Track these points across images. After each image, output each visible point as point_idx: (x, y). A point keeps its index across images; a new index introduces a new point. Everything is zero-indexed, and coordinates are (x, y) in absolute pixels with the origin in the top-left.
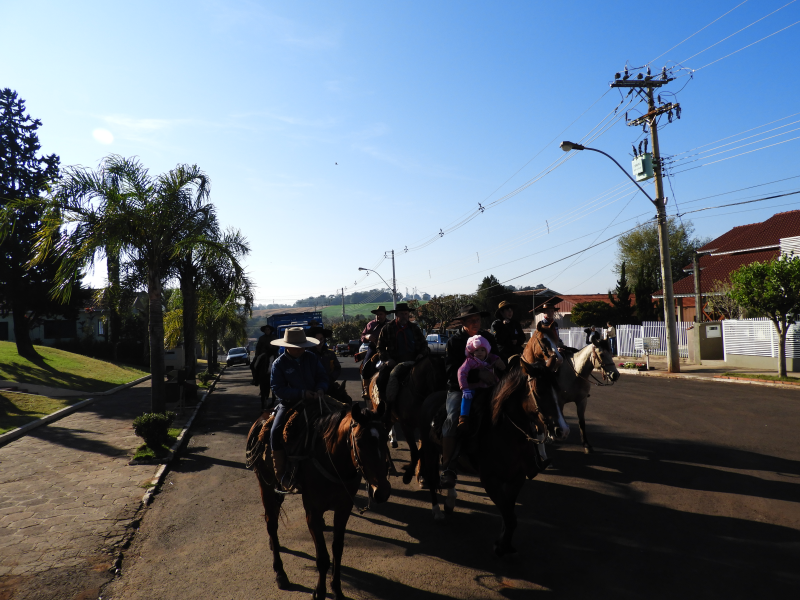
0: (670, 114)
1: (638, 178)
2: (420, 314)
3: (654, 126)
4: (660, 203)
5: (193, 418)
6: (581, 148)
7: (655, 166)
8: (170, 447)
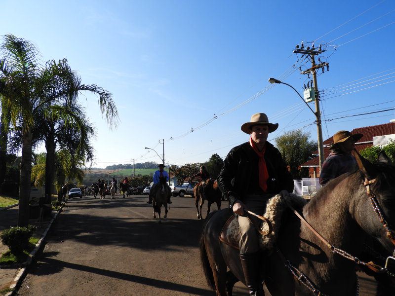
0: (323, 69)
1: (307, 101)
2: (178, 173)
3: (315, 74)
4: (318, 114)
5: (48, 229)
6: (278, 82)
7: (316, 95)
8: (30, 253)
